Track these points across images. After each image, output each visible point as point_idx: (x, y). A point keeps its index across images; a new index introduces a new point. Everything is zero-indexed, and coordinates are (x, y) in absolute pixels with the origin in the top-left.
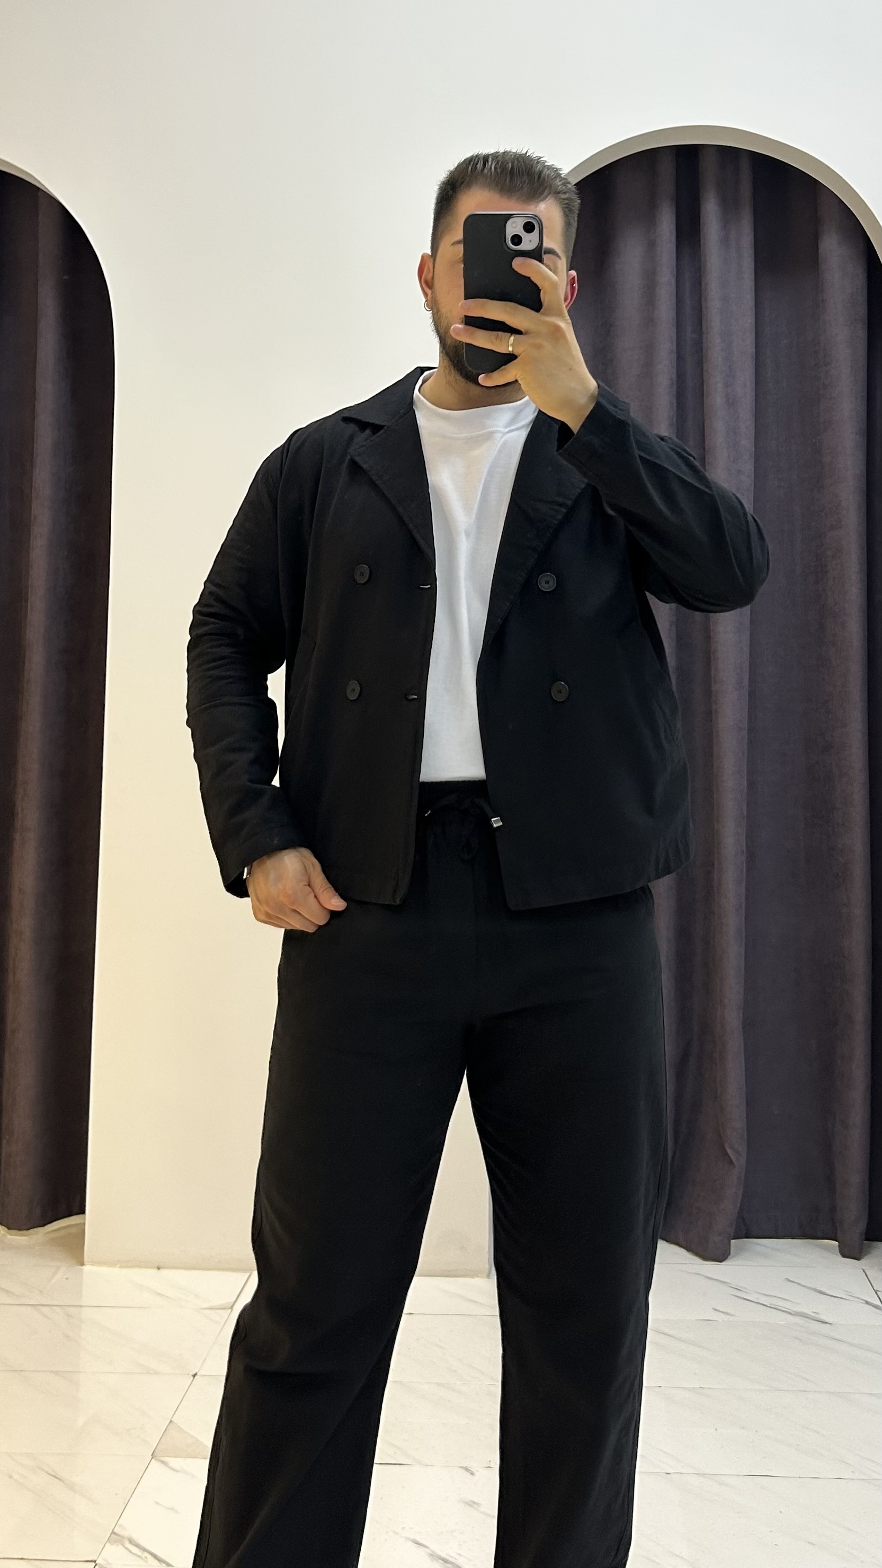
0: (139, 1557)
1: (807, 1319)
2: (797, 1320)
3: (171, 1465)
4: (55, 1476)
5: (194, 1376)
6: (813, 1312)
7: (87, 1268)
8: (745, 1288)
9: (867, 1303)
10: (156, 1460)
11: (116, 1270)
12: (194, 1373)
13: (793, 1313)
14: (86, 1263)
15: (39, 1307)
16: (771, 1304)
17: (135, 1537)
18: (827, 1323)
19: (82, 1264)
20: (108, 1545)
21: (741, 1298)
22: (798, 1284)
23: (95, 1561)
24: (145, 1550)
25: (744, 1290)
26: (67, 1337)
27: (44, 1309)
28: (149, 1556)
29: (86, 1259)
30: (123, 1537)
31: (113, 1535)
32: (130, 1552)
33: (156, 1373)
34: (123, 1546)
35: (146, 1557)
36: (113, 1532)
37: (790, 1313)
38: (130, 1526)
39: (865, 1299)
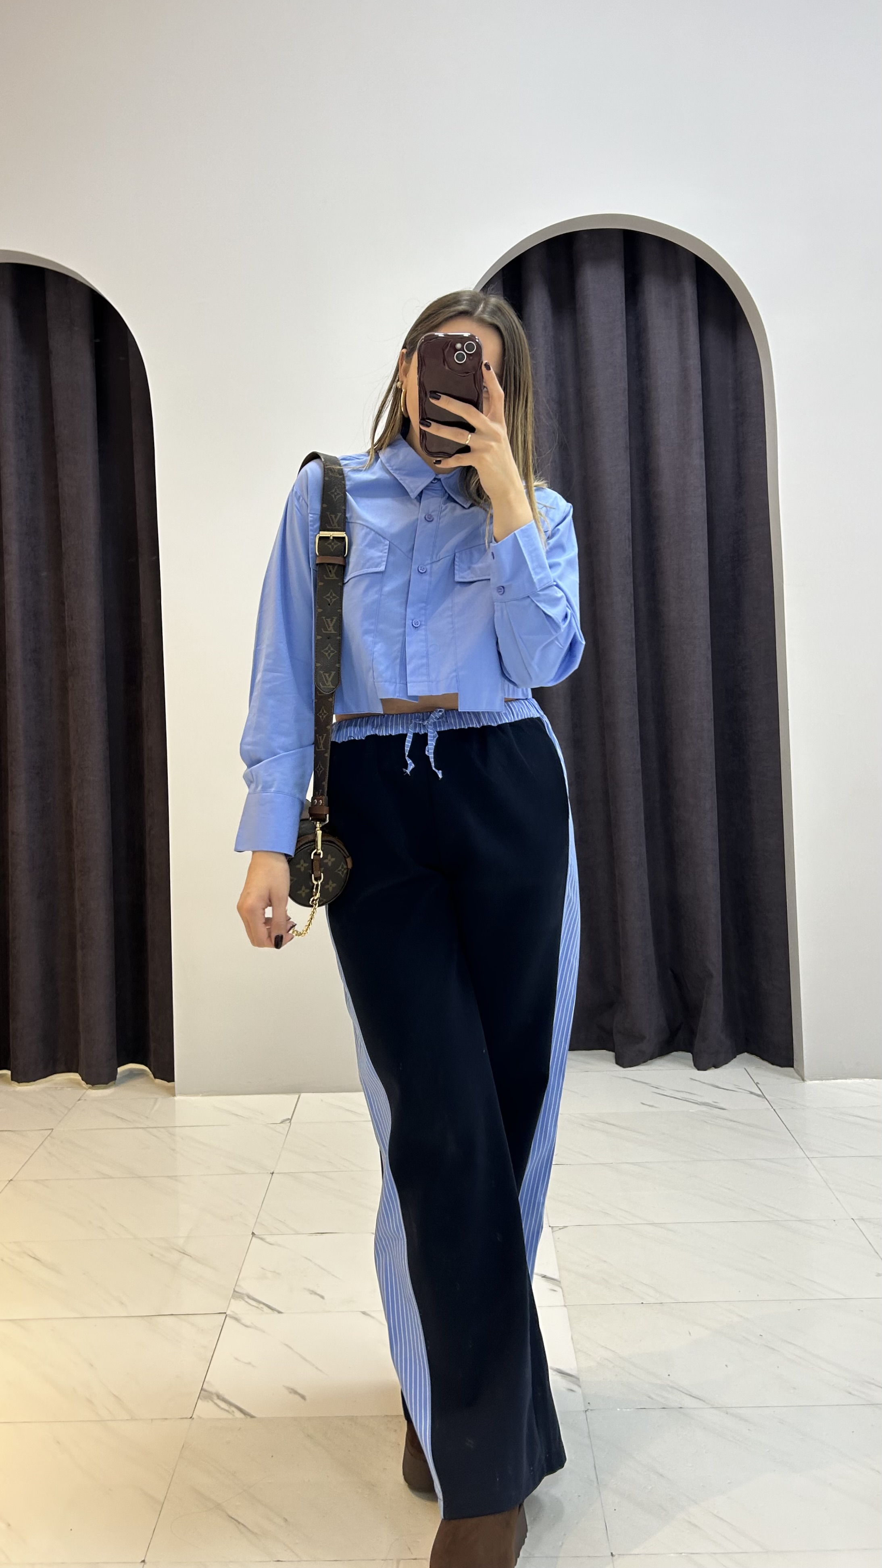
0: (257, 1307)
1: (710, 1108)
2: (704, 1108)
3: (268, 1240)
4: (183, 1253)
5: (273, 1173)
6: (714, 1102)
7: (178, 1098)
8: (662, 1087)
9: (752, 1093)
10: (256, 1237)
11: (200, 1099)
12: (272, 1172)
13: (699, 1103)
14: (177, 1094)
15: (148, 1129)
16: (684, 1098)
17: (251, 1293)
18: (724, 1109)
19: (174, 1095)
20: (232, 1300)
21: (659, 1094)
22: (699, 1081)
23: (225, 1313)
24: (260, 1302)
25: (662, 1088)
26: (174, 1150)
27: (150, 1130)
28: (265, 1309)
29: (177, 1091)
30: (243, 1294)
31: (235, 1293)
32: (250, 1304)
33: (243, 1173)
34: (244, 1300)
35: (262, 1308)
36: (234, 1291)
37: (697, 1103)
38: (246, 1287)
39: (750, 1090)
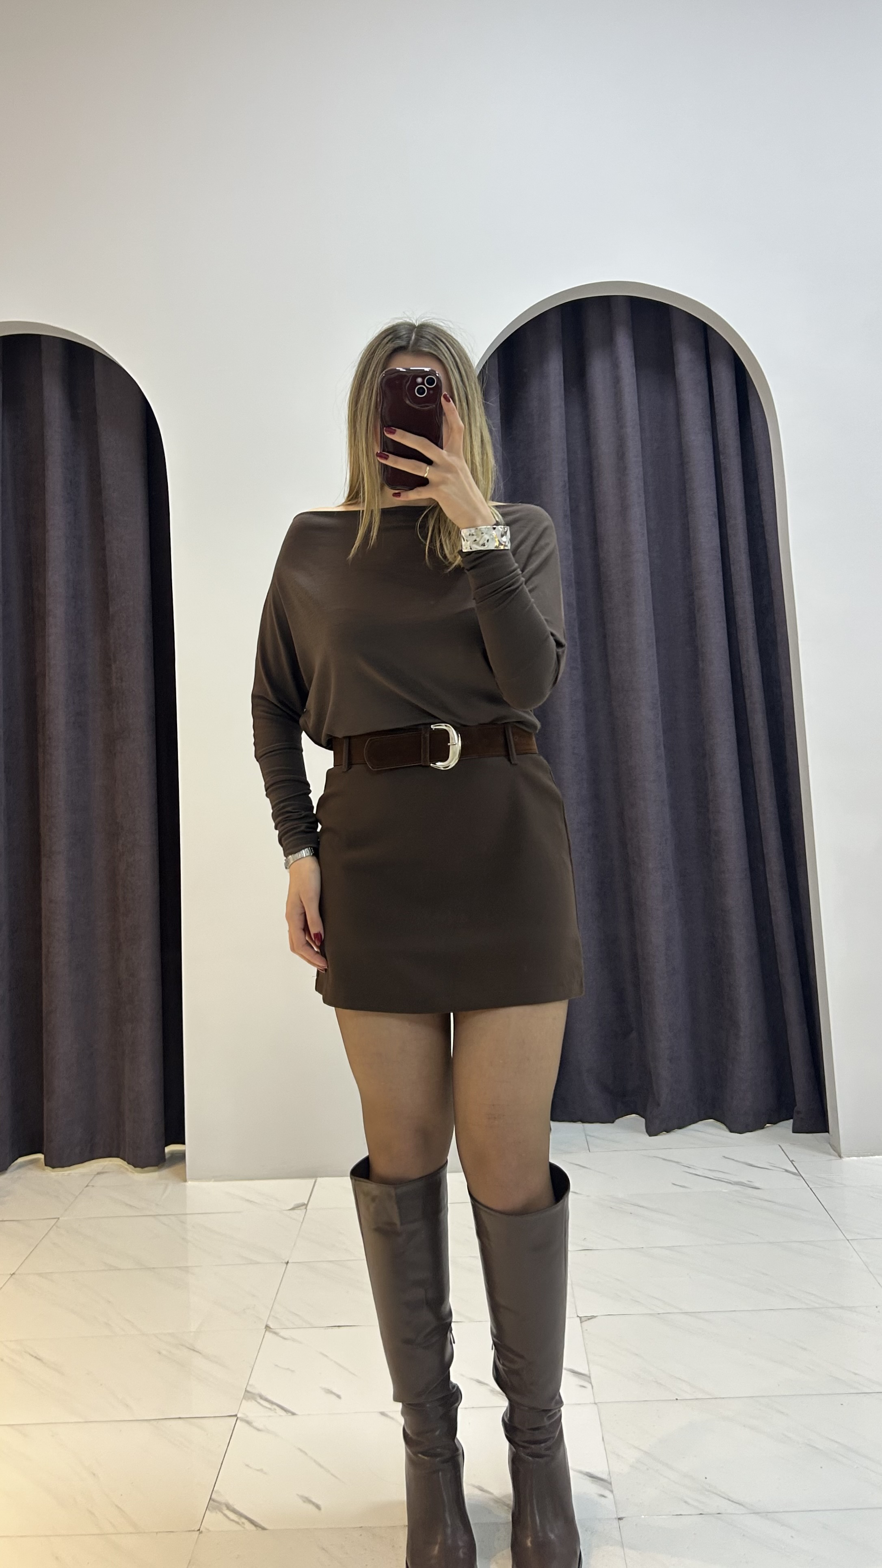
0: (269, 1409)
1: (744, 1187)
2: (736, 1188)
3: (282, 1334)
4: (193, 1350)
6: (748, 1181)
7: (189, 1183)
8: (693, 1166)
9: (787, 1171)
10: (270, 1332)
11: (212, 1184)
12: (286, 1262)
13: (732, 1183)
14: (187, 1180)
15: (157, 1217)
16: (717, 1177)
17: (264, 1393)
18: (759, 1189)
19: (185, 1181)
20: (244, 1401)
21: (691, 1173)
22: (733, 1160)
23: (236, 1416)
24: (272, 1403)
26: (184, 1239)
27: (160, 1218)
28: (278, 1409)
29: (187, 1177)
30: (254, 1394)
31: (246, 1393)
32: (261, 1405)
34: (256, 1401)
35: (275, 1409)
36: (246, 1391)
37: (730, 1183)
38: (259, 1386)
39: (786, 1167)
